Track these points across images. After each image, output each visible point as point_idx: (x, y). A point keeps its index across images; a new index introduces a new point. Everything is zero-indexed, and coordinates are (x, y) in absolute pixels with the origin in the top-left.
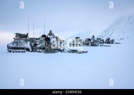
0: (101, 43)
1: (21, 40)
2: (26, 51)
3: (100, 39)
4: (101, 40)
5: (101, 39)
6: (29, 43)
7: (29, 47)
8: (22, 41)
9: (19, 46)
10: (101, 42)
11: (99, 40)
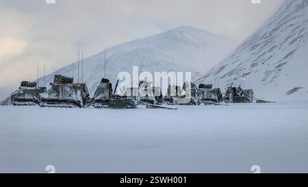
0: (213, 100)
1: (66, 88)
2: (73, 106)
3: (209, 87)
4: (213, 92)
5: (213, 88)
6: (79, 92)
7: (80, 99)
8: (68, 89)
9: (61, 97)
10: (213, 97)
11: (206, 90)
